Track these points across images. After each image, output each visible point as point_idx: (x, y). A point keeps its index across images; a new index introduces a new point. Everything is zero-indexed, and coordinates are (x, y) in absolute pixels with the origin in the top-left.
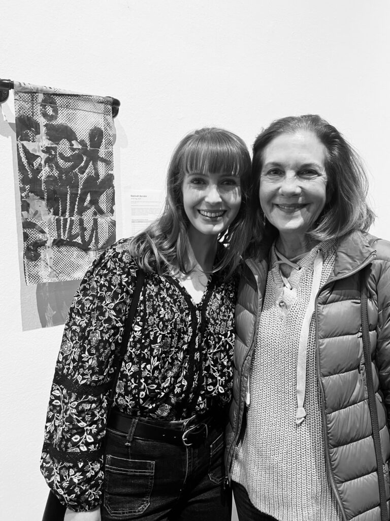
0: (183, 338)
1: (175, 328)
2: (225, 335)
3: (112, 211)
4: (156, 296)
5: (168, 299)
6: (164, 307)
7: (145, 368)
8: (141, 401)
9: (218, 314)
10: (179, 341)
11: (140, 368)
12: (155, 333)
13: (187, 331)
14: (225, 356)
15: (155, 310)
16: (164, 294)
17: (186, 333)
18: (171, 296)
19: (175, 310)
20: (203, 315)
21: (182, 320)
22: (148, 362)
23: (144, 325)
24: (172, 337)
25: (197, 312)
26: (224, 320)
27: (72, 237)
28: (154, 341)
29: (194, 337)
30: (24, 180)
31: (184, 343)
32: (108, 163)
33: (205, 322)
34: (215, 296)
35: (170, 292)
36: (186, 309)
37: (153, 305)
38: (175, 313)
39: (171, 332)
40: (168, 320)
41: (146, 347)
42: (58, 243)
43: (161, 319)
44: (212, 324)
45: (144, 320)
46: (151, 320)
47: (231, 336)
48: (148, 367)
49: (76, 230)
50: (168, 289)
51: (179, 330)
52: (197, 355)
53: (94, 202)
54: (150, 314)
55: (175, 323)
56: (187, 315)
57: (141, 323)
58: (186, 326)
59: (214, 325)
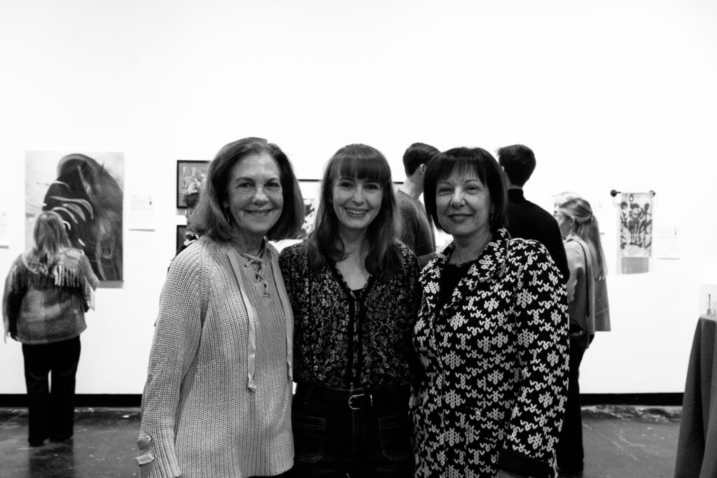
0: (341, 323)
1: (334, 313)
2: (385, 321)
3: (651, 233)
4: (320, 290)
5: (330, 292)
6: (325, 298)
7: (315, 347)
8: (315, 374)
9: (378, 303)
10: (338, 325)
11: (311, 348)
12: (319, 319)
13: (345, 317)
14: (384, 339)
15: (318, 301)
16: (326, 288)
17: (344, 319)
18: (332, 289)
19: (334, 299)
20: (361, 305)
21: (340, 308)
22: (316, 342)
23: (310, 314)
24: (333, 321)
25: (356, 303)
26: (383, 309)
27: (636, 242)
28: (319, 326)
29: (351, 323)
30: (622, 222)
31: (343, 327)
32: (651, 215)
33: (363, 310)
34: (375, 288)
35: (332, 286)
36: (344, 299)
37: (317, 298)
38: (334, 302)
39: (331, 317)
40: (329, 308)
41: (313, 331)
42: (631, 244)
43: (323, 308)
44: (370, 312)
45: (310, 310)
46: (315, 310)
47: (390, 322)
48: (317, 346)
49: (638, 239)
50: (330, 285)
51: (338, 316)
52: (356, 338)
53: (645, 229)
54: (315, 305)
55: (335, 310)
56: (346, 304)
57: (308, 313)
58: (343, 313)
59: (372, 312)
